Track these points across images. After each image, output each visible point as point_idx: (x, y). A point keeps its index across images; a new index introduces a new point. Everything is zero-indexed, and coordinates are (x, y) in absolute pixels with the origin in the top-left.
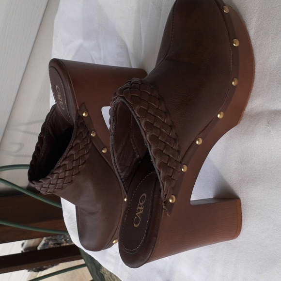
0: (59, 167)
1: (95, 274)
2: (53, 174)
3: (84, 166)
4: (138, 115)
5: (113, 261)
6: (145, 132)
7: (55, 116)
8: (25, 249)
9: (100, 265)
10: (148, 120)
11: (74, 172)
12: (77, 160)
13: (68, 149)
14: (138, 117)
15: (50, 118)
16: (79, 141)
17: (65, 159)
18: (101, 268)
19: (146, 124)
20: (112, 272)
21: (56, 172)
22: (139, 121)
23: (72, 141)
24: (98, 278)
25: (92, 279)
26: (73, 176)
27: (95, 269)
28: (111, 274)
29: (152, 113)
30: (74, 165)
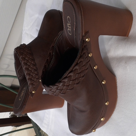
0: (66, 77)
1: (37, 132)
2: (60, 82)
3: (84, 78)
4: (21, 59)
5: (46, 126)
6: (23, 66)
7: (62, 39)
8: (11, 116)
9: (40, 129)
10: (25, 62)
11: (76, 82)
12: (79, 73)
13: (73, 65)
14: (21, 60)
15: (58, 40)
16: (82, 60)
17: (70, 72)
18: (40, 130)
19: (24, 63)
20: (45, 132)
21: (63, 81)
22: (21, 62)
23: (77, 59)
24: (38, 134)
25: (35, 135)
26: (75, 85)
27: (37, 130)
28: (45, 133)
29: (27, 59)
30: (76, 77)
